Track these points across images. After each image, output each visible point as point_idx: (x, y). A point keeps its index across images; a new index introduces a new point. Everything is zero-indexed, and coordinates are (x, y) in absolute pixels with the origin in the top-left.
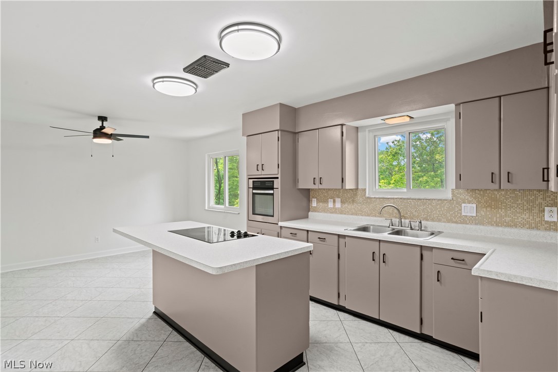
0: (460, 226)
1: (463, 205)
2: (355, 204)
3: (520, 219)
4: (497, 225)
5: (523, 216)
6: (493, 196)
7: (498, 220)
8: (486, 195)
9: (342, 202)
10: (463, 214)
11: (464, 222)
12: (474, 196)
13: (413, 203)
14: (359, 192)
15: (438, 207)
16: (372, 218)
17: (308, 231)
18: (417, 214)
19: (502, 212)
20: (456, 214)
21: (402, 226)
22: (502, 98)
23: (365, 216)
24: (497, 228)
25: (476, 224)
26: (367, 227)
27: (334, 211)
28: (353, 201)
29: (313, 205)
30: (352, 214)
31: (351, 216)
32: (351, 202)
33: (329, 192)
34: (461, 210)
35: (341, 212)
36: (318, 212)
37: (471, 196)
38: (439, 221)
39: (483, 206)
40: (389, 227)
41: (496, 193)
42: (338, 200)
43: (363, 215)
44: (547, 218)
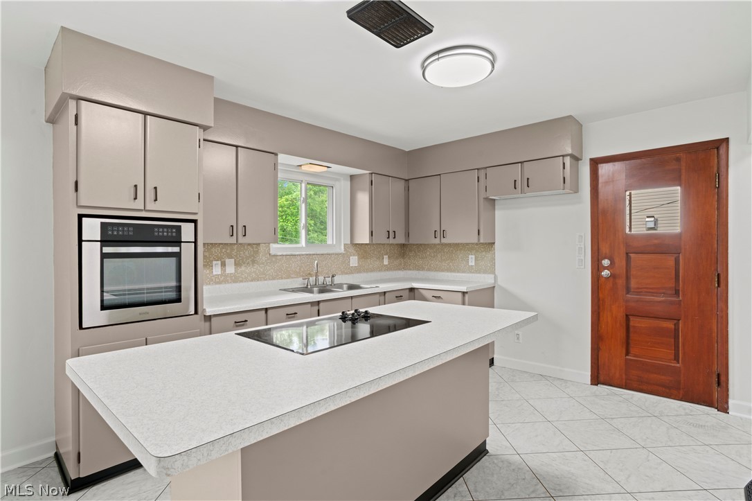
1: (351, 258)
2: (256, 266)
3: (376, 266)
4: (367, 272)
5: (377, 263)
6: (365, 249)
7: (367, 268)
8: (362, 248)
9: (237, 264)
10: (351, 265)
14: (261, 249)
15: (336, 261)
19: (369, 261)
20: (347, 266)
23: (269, 279)
25: (357, 272)
27: (224, 279)
28: (253, 262)
30: (252, 281)
31: (250, 283)
32: (250, 263)
33: (213, 250)
34: (349, 262)
35: (235, 279)
37: (355, 250)
39: (360, 258)
42: (230, 263)
43: (266, 280)
44: (385, 263)
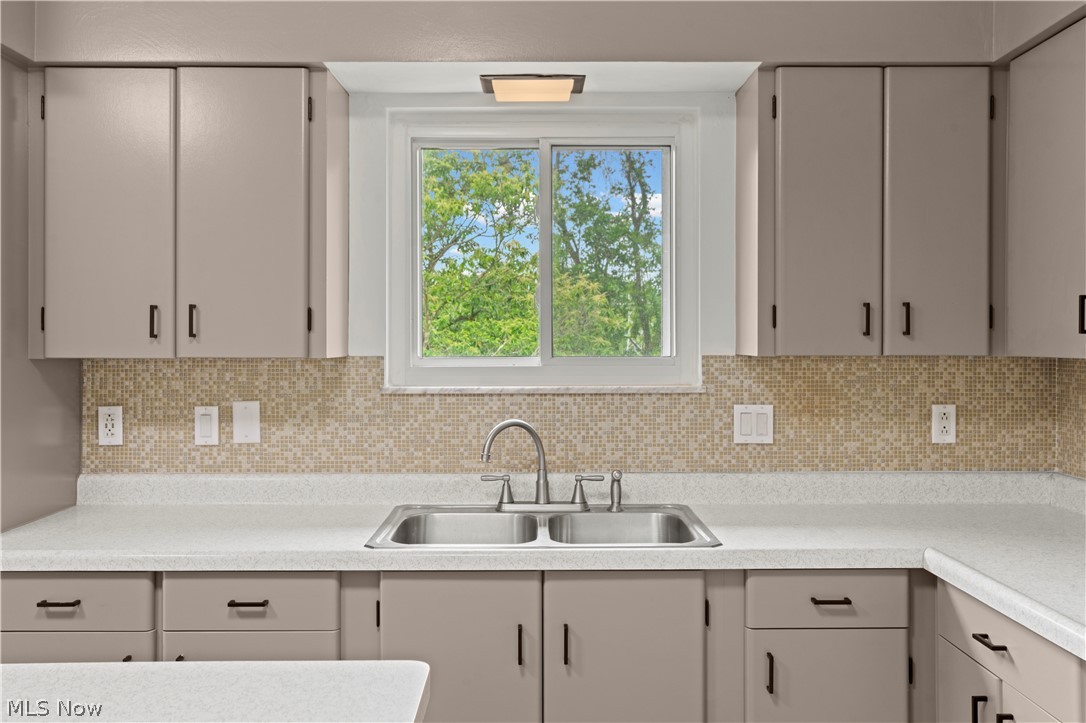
0: (731, 479)
1: (738, 409)
2: (333, 425)
3: (880, 444)
4: (827, 468)
5: (887, 434)
6: (817, 378)
7: (829, 452)
8: (800, 374)
9: (268, 417)
10: (738, 439)
11: (740, 467)
12: (767, 378)
13: (574, 409)
14: (352, 373)
15: (661, 419)
16: (411, 477)
17: (156, 577)
18: (588, 450)
19: (838, 426)
20: (717, 441)
21: (549, 502)
22: (888, 70)
23: (380, 470)
24: (829, 476)
25: (773, 469)
27: (228, 459)
28: (324, 412)
29: (103, 440)
30: (317, 470)
31: (314, 478)
32: (313, 415)
33: (197, 374)
34: (730, 426)
35: (264, 464)
36: (135, 470)
37: (760, 379)
38: (666, 468)
39: (791, 410)
40: (498, 509)
41: (824, 366)
42: (246, 410)
43: (369, 471)
44: (936, 437)
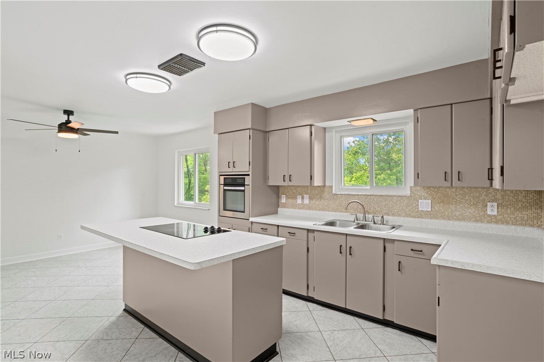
0: (417, 220)
1: (420, 201)
2: (322, 201)
3: (467, 214)
4: (449, 219)
5: (470, 210)
6: (445, 193)
7: (449, 215)
8: (440, 192)
9: (310, 199)
10: (420, 209)
11: (421, 217)
12: (429, 193)
13: (376, 199)
14: (326, 189)
15: (398, 203)
16: (338, 213)
17: (278, 226)
18: (379, 209)
19: (453, 207)
20: (414, 209)
21: (366, 221)
22: (453, 105)
23: (332, 211)
24: (449, 221)
25: (431, 218)
26: (334, 222)
27: (303, 207)
28: (321, 197)
29: (282, 202)
30: (319, 210)
31: (318, 212)
32: (319, 198)
33: (298, 189)
34: (418, 205)
35: (310, 208)
36: (288, 208)
37: (427, 193)
38: (399, 215)
39: (437, 202)
40: (354, 222)
41: (448, 190)
42: (306, 197)
43: (329, 211)
44: (489, 212)
